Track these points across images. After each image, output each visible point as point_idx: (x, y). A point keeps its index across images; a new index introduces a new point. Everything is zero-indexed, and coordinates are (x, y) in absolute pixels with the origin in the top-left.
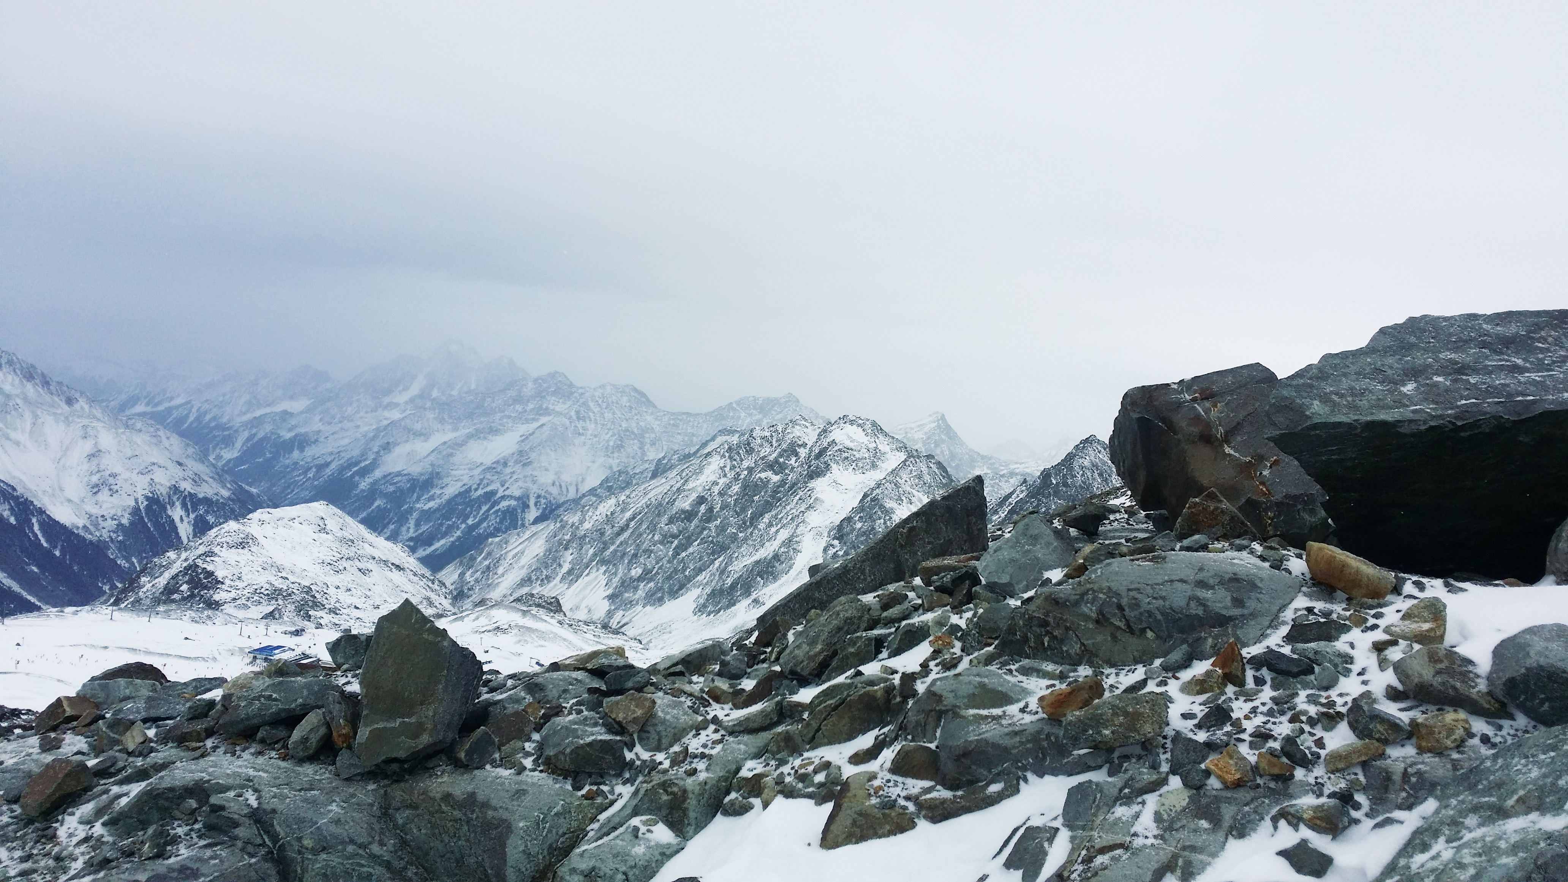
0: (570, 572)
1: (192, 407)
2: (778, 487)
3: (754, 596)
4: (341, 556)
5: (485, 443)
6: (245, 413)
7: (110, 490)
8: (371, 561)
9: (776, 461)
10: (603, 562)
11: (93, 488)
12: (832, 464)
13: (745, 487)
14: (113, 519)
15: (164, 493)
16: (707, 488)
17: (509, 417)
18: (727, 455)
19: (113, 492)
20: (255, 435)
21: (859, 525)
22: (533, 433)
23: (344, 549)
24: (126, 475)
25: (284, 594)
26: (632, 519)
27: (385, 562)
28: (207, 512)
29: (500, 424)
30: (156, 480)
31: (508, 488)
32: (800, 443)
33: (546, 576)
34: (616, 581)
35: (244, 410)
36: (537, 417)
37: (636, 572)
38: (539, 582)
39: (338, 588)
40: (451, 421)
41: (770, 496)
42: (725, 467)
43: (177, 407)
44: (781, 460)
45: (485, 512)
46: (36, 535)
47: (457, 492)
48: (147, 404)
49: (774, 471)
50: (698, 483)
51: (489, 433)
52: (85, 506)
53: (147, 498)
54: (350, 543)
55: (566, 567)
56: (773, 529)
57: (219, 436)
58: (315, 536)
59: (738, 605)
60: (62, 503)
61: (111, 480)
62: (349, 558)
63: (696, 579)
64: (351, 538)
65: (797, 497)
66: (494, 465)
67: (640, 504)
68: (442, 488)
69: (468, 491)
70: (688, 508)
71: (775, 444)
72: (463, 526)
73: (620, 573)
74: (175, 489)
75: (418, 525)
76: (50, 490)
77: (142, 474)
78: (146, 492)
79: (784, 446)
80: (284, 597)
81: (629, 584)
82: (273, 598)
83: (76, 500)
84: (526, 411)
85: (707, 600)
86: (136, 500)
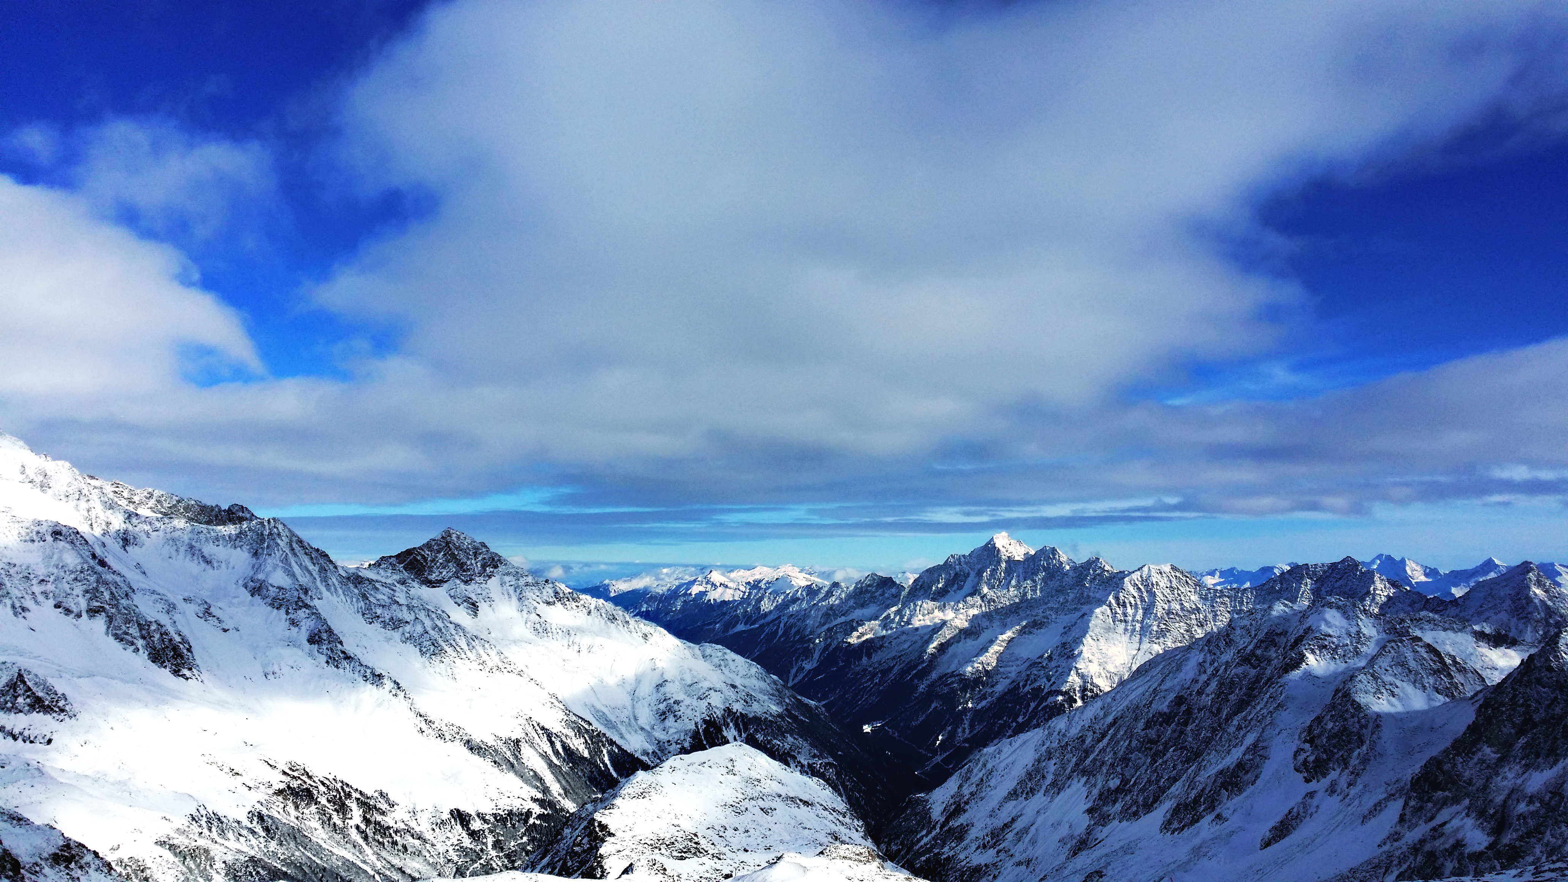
0: (1054, 784)
1: (780, 622)
2: (1254, 682)
3: (1218, 810)
4: (743, 797)
5: (1030, 636)
6: (824, 624)
7: (675, 716)
8: (777, 798)
9: (1253, 653)
10: (1084, 772)
11: (661, 715)
12: (1308, 655)
13: (1221, 684)
14: (677, 743)
15: (720, 716)
16: (1186, 686)
17: (1052, 609)
18: (1206, 648)
19: (677, 718)
20: (830, 644)
21: (1330, 725)
22: (1076, 623)
23: (748, 790)
24: (688, 701)
25: (668, 843)
26: (1111, 725)
27: (793, 799)
28: (756, 731)
29: (1044, 617)
30: (713, 704)
31: (1054, 683)
32: (1279, 631)
33: (1031, 788)
34: (1095, 792)
35: (822, 622)
36: (1079, 606)
37: (1114, 783)
38: (1024, 796)
39: (736, 829)
40: (998, 617)
41: (1245, 694)
42: (1204, 662)
43: (768, 624)
44: (1259, 652)
45: (1034, 708)
46: (605, 765)
47: (1006, 690)
48: (746, 624)
49: (1251, 664)
50: (1176, 681)
51: (1033, 627)
52: (654, 733)
53: (705, 721)
54: (756, 783)
55: (1050, 778)
56: (1242, 733)
57: (799, 648)
58: (722, 779)
59: (1202, 821)
60: (636, 731)
61: (676, 707)
62: (752, 799)
63: (1170, 790)
64: (758, 777)
65: (1268, 696)
66: (1040, 660)
67: (1122, 707)
68: (993, 686)
69: (1017, 687)
70: (1166, 710)
71: (1253, 633)
72: (1014, 724)
73: (1099, 786)
74: (728, 711)
75: (972, 726)
76: (627, 720)
77: (701, 699)
78: (704, 716)
79: (1261, 636)
80: (667, 846)
81: (1107, 797)
82: (656, 847)
83: (648, 728)
84: (1067, 601)
85: (1172, 816)
86: (696, 724)
